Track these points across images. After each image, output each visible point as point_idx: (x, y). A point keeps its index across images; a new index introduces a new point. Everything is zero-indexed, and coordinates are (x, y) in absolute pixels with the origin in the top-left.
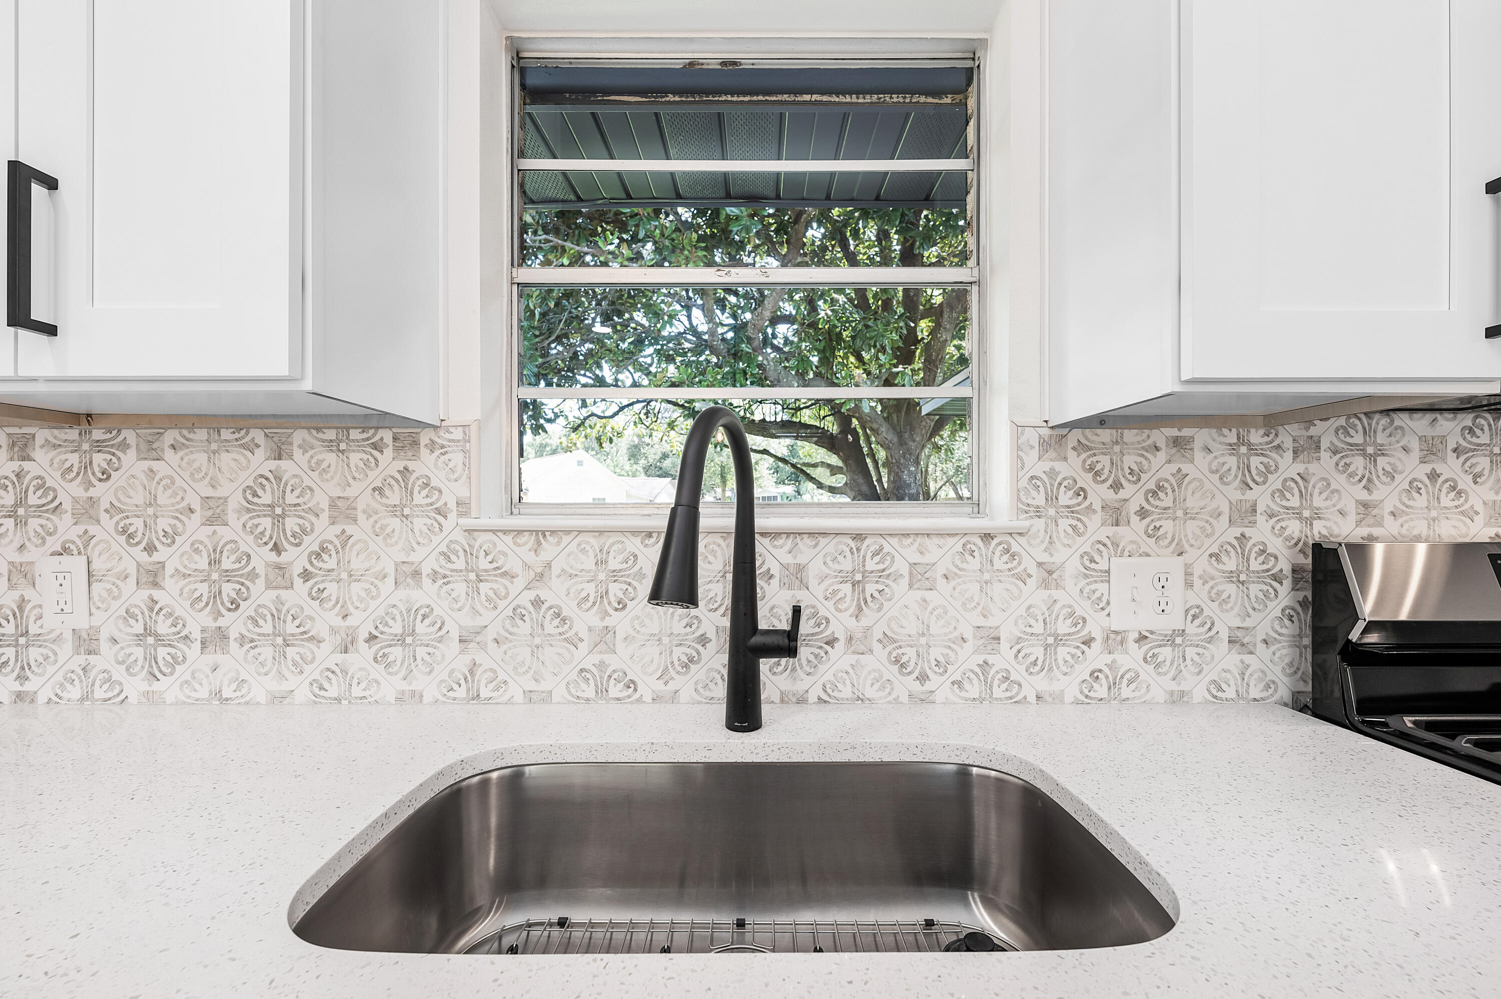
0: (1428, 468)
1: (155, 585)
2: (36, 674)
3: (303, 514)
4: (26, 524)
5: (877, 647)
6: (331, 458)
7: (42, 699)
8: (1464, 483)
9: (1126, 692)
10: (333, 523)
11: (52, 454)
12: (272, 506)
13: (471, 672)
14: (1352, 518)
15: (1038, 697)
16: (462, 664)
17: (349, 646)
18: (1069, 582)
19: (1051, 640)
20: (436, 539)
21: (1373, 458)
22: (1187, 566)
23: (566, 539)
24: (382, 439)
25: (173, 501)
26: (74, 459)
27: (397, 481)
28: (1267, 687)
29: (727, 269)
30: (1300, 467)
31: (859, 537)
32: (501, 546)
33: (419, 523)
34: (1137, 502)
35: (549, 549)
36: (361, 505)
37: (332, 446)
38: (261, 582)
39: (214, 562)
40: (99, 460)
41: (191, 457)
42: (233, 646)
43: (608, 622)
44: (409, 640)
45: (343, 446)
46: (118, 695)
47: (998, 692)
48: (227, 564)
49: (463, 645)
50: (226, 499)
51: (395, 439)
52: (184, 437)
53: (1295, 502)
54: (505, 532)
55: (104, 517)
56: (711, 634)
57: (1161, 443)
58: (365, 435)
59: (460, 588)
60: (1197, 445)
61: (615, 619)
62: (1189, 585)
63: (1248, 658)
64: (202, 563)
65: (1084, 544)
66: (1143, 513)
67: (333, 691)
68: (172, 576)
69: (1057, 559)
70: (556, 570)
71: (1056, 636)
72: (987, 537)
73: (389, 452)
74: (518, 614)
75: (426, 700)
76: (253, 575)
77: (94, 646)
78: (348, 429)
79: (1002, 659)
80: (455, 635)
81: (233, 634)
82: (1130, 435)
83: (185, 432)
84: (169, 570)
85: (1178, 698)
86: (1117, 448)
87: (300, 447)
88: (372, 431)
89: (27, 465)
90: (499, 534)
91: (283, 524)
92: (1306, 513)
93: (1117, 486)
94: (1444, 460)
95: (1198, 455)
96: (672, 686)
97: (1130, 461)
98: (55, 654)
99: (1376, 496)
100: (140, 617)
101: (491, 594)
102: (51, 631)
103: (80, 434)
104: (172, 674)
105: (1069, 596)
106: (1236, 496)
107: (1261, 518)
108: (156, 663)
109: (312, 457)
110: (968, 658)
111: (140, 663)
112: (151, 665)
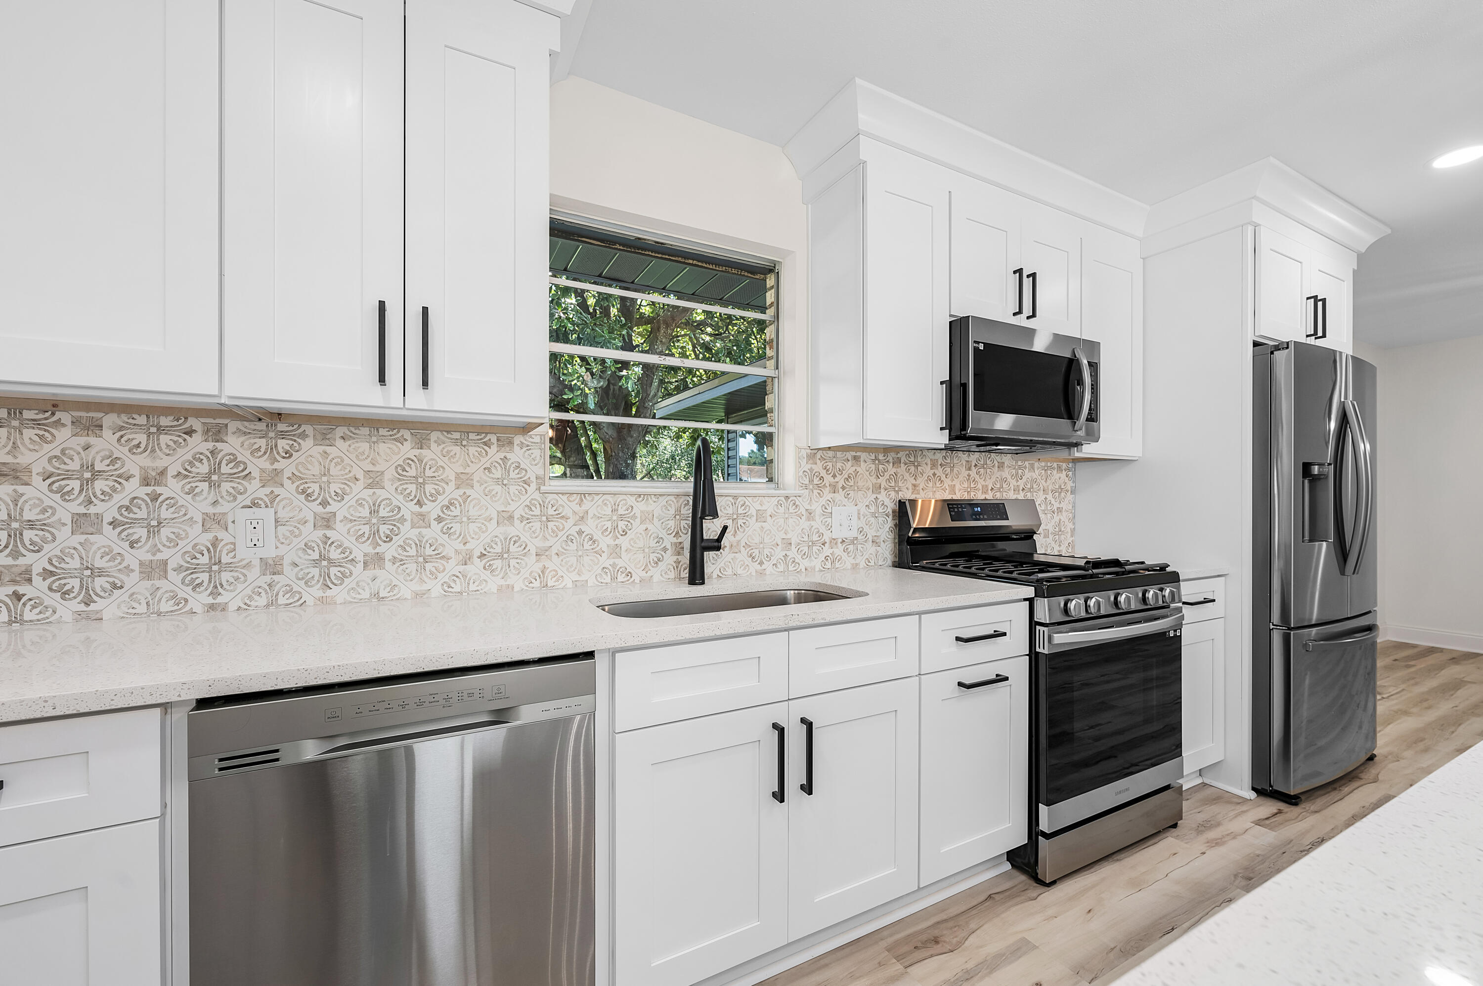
0: (933, 471)
1: (328, 527)
2: (227, 591)
3: (437, 482)
4: (219, 486)
5: (743, 549)
6: (457, 449)
7: (232, 607)
8: (943, 477)
9: (837, 565)
10: (458, 488)
11: (242, 439)
12: (416, 477)
13: (543, 572)
14: (911, 491)
15: (806, 569)
16: (538, 568)
17: (468, 561)
18: (817, 518)
19: (810, 544)
20: (523, 498)
21: (917, 467)
22: (859, 510)
23: (596, 498)
24: (490, 440)
25: (343, 472)
26: (262, 442)
27: (499, 464)
28: (884, 560)
29: (664, 357)
30: (895, 470)
31: (735, 497)
32: (560, 502)
33: (513, 489)
34: (841, 483)
35: (587, 504)
36: (476, 478)
37: (456, 442)
38: (408, 524)
39: (374, 512)
40: (283, 444)
41: (357, 445)
42: (388, 565)
43: (617, 542)
44: (505, 556)
45: (464, 443)
46: (298, 600)
47: (791, 568)
48: (382, 513)
49: (538, 557)
50: (383, 473)
51: (498, 440)
52: (351, 432)
53: (893, 484)
54: (563, 494)
55: (287, 483)
56: (669, 546)
57: (850, 457)
58: (479, 437)
59: (537, 525)
60: (862, 459)
61: (620, 540)
62: (859, 518)
63: (878, 548)
64: (365, 512)
65: (823, 501)
66: (843, 488)
67: (457, 588)
68: (341, 521)
69: (813, 507)
70: (590, 515)
71: (812, 542)
72: (787, 498)
73: (494, 448)
74: (570, 539)
75: (515, 590)
76: (402, 520)
77: (279, 568)
78: (468, 433)
79: (793, 553)
80: (533, 552)
81: (388, 556)
82: (839, 454)
83: (352, 429)
84: (339, 517)
85: (855, 567)
86: (834, 459)
87: (435, 442)
88: (483, 435)
89: (219, 445)
90: (560, 495)
91: (424, 488)
92: (897, 489)
93: (834, 476)
95: (862, 463)
96: (650, 574)
97: (839, 465)
98: (245, 576)
99: (918, 482)
100: (316, 548)
101: (555, 528)
102: (241, 560)
103: (267, 426)
104: (341, 584)
105: (817, 524)
106: (874, 481)
107: (882, 490)
108: (329, 577)
109: (444, 448)
110: (779, 553)
111: (316, 578)
112: (325, 580)
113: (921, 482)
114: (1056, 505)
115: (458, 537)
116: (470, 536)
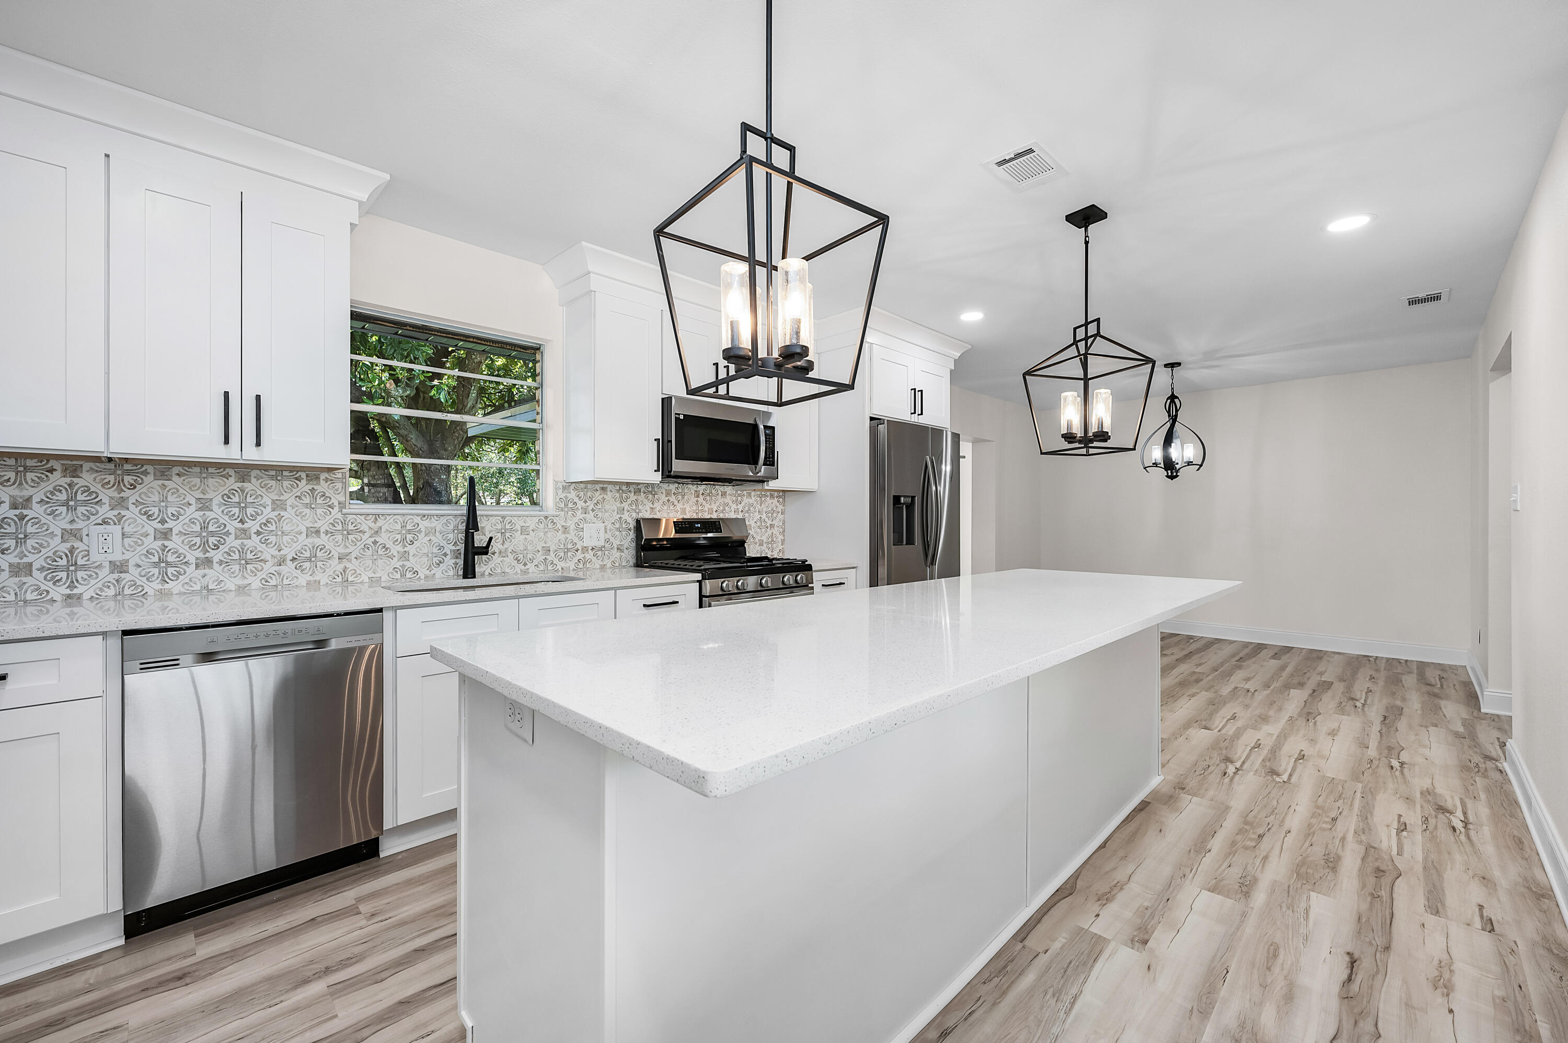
0: (667, 498)
1: (166, 539)
2: (82, 584)
3: (257, 506)
4: (75, 509)
5: (510, 554)
6: (273, 483)
7: (86, 596)
8: (676, 503)
9: (588, 566)
10: (273, 511)
11: (96, 475)
12: (239, 503)
13: (344, 571)
14: (649, 512)
15: (562, 569)
16: (340, 568)
17: (282, 563)
18: (571, 532)
19: (566, 550)
20: (328, 518)
21: (654, 495)
22: (605, 526)
23: (388, 517)
24: (300, 476)
25: (178, 499)
26: (111, 478)
27: (308, 493)
28: (627, 562)
29: (446, 414)
30: (636, 497)
31: (503, 517)
32: (358, 521)
33: (319, 511)
34: (592, 506)
35: (380, 522)
36: (289, 503)
37: (272, 478)
38: (232, 537)
39: (204, 527)
40: (128, 479)
41: (190, 480)
42: (216, 566)
43: (406, 549)
44: (313, 559)
45: (279, 478)
46: (141, 592)
47: (550, 568)
48: (211, 528)
49: (340, 560)
50: (211, 499)
51: (307, 476)
52: (185, 470)
53: (634, 507)
54: (361, 515)
55: (132, 507)
56: (448, 552)
57: (598, 489)
58: (291, 474)
59: (339, 537)
60: (608, 490)
61: (408, 548)
62: (606, 532)
63: (622, 554)
64: (197, 528)
65: (576, 520)
66: (593, 510)
67: (273, 582)
68: (177, 535)
69: (568, 524)
70: (383, 529)
71: (567, 549)
72: (546, 517)
73: (304, 482)
74: (366, 547)
75: (321, 584)
76: (228, 533)
77: (125, 568)
78: (282, 471)
79: (551, 557)
80: (336, 556)
81: (216, 560)
82: (589, 486)
83: (186, 468)
84: (175, 531)
85: (603, 567)
86: (586, 490)
87: (255, 477)
88: (295, 473)
89: (75, 480)
90: (358, 516)
91: (246, 511)
92: (637, 511)
93: (585, 502)
94: (671, 496)
95: (609, 493)
96: (433, 572)
97: (589, 494)
98: (97, 574)
99: (655, 506)
100: (156, 554)
101: (354, 539)
102: (94, 562)
103: (115, 466)
104: (177, 580)
105: (572, 535)
106: (619, 505)
107: (625, 512)
108: (167, 575)
109: (262, 482)
110: (540, 557)
111: (156, 576)
112: (163, 576)
113: (657, 506)
114: (769, 522)
115: (274, 546)
116: (284, 545)
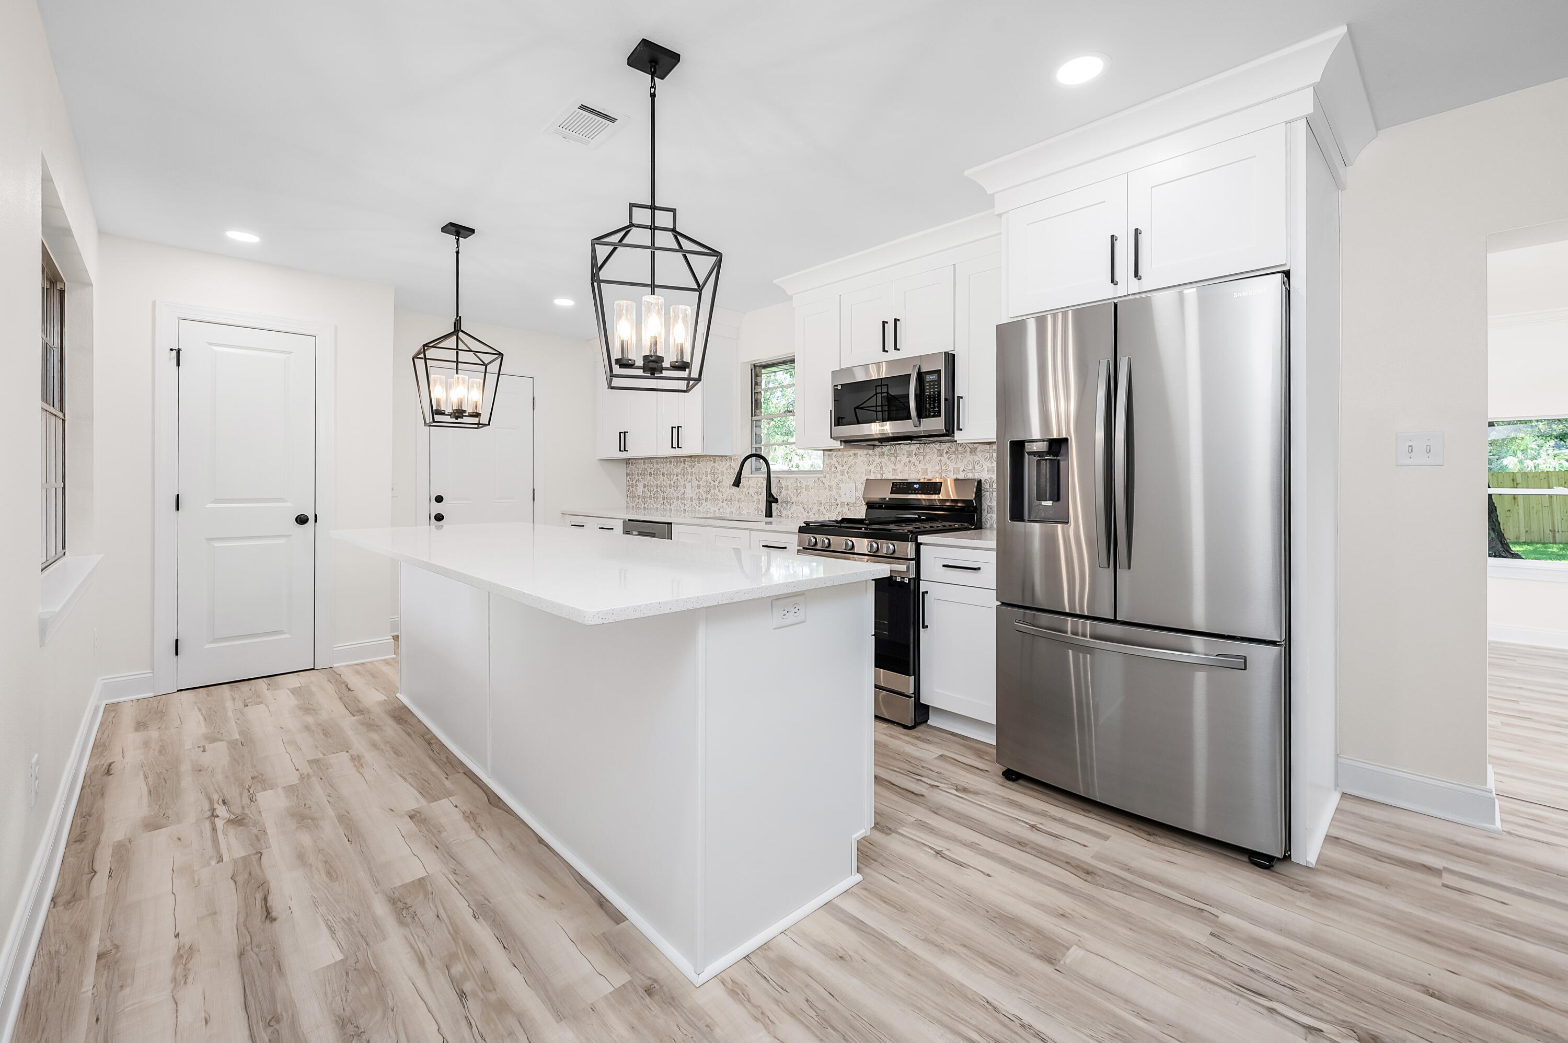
0: (908, 459)
3: (717, 474)
8: (917, 463)
19: (830, 504)
22: (856, 486)
26: (690, 464)
30: (880, 460)
31: (797, 479)
34: (847, 470)
38: (712, 488)
39: (707, 484)
40: (693, 464)
41: (703, 463)
50: (708, 471)
53: (879, 469)
57: (852, 455)
60: (858, 455)
62: (856, 491)
65: (836, 480)
66: (848, 473)
69: (831, 484)
71: (832, 503)
72: (819, 479)
77: (693, 500)
82: (845, 453)
86: (843, 456)
92: (881, 472)
93: (843, 466)
94: (912, 457)
95: (859, 457)
97: (845, 459)
99: (897, 467)
105: (834, 493)
106: (866, 468)
107: (872, 474)
110: (816, 508)
113: (899, 467)
